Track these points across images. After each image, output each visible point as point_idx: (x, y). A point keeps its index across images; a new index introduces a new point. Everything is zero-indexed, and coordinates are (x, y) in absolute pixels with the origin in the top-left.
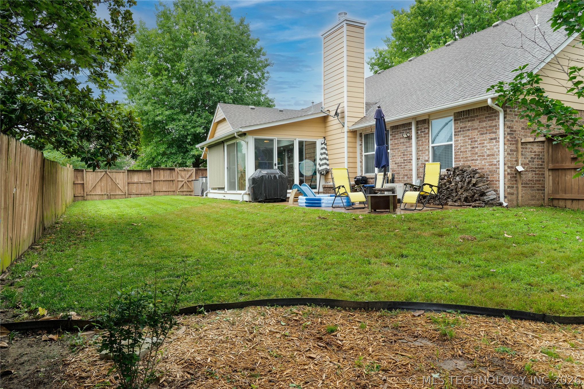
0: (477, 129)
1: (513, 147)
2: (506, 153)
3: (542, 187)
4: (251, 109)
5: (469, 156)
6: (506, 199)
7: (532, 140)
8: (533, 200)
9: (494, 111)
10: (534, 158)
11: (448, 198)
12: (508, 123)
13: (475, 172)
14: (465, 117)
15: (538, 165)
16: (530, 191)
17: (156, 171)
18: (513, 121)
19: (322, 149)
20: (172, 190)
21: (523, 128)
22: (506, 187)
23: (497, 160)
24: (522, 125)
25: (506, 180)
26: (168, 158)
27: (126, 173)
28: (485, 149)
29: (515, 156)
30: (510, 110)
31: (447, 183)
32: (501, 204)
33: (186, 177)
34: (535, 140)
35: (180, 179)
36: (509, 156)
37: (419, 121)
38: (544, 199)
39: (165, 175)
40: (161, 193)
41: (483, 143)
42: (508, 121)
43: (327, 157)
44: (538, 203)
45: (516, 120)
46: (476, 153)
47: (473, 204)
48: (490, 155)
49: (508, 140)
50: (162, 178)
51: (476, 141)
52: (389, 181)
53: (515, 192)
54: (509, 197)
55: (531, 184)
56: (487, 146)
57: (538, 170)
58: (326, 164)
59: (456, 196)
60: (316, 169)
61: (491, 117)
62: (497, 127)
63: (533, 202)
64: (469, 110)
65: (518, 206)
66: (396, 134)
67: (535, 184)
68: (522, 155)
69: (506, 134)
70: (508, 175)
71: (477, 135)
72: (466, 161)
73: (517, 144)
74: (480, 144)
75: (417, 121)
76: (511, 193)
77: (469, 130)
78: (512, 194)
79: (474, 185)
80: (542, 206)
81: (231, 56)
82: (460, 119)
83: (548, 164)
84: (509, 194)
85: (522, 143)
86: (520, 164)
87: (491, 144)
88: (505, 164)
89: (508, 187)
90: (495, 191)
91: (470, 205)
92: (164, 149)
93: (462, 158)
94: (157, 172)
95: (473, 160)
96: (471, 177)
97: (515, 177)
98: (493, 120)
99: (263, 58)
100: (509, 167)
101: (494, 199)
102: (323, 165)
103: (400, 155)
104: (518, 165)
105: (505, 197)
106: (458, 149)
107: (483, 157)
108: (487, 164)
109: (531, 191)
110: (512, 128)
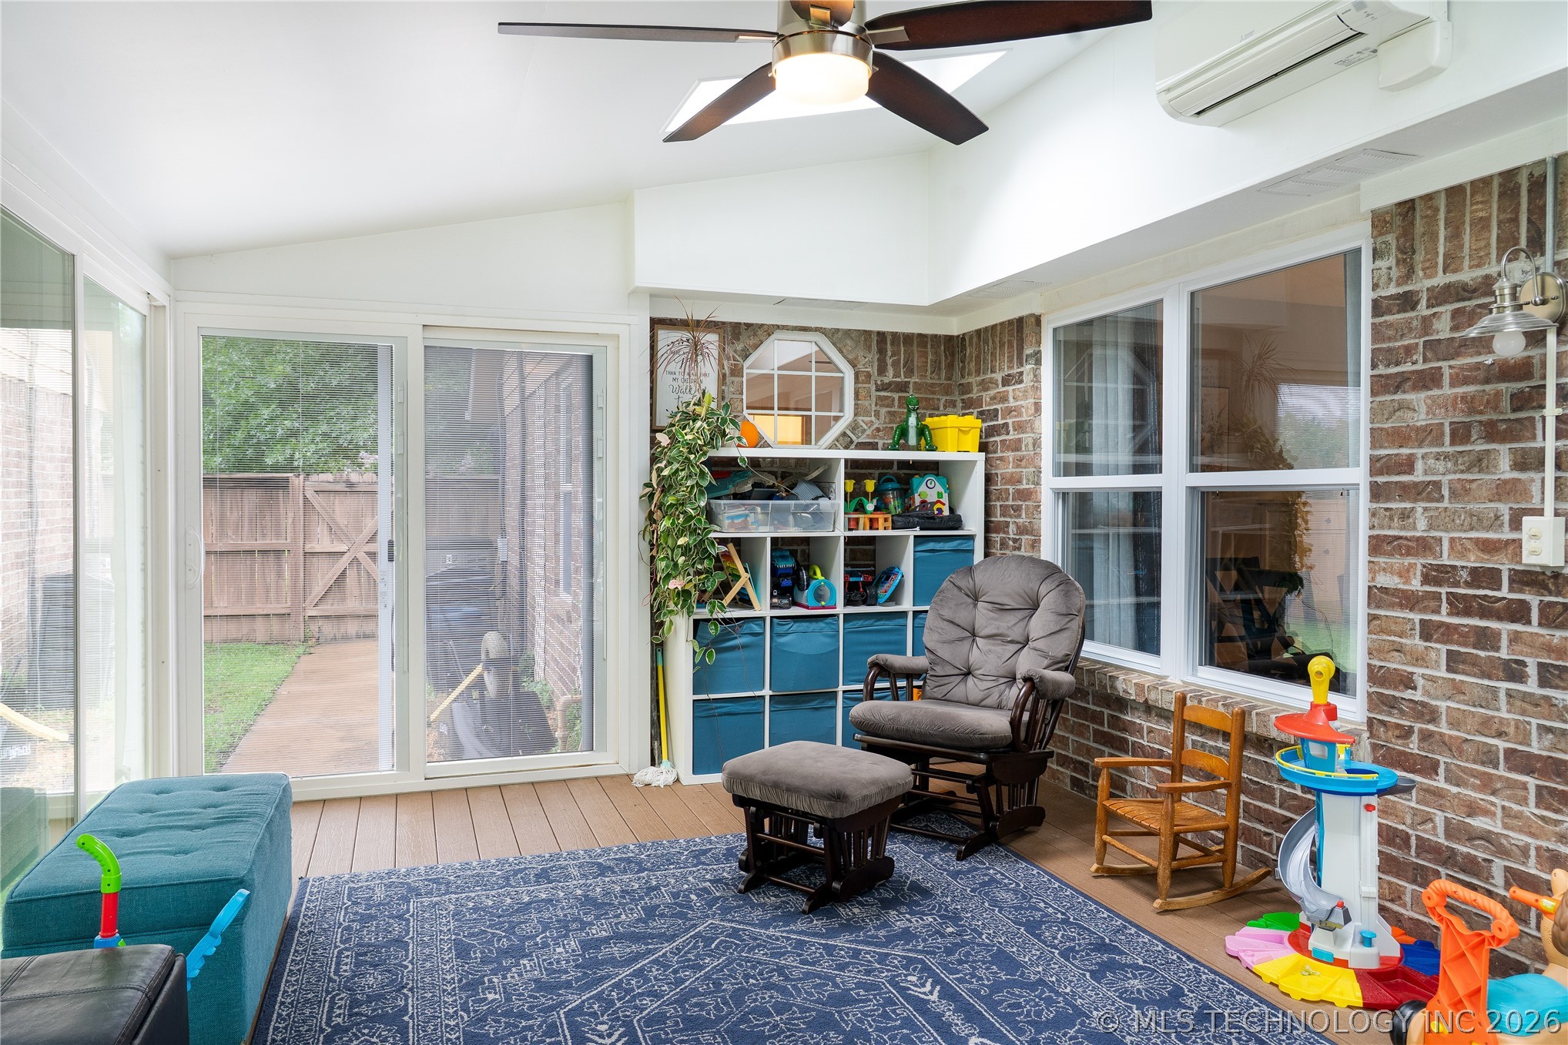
20: (273, 608)
33: (359, 530)
35: (323, 542)
39: (232, 517)
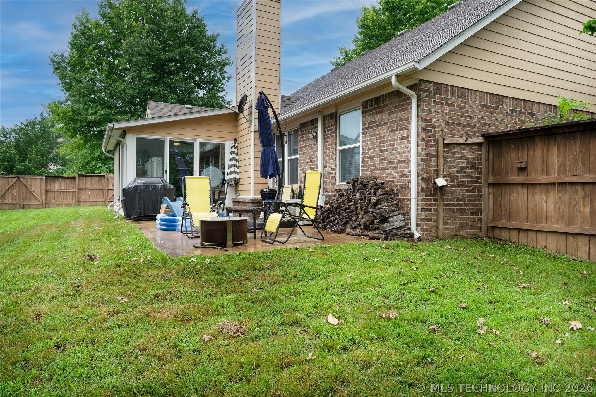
0: (387, 123)
1: (431, 150)
2: (419, 158)
3: (478, 209)
4: (188, 108)
5: (378, 164)
6: (419, 228)
7: (461, 140)
8: (464, 229)
9: (406, 97)
10: (466, 168)
11: (347, 222)
12: (423, 115)
13: (378, 186)
14: (373, 107)
15: (472, 177)
16: (458, 216)
17: (81, 178)
18: (431, 112)
19: (231, 153)
21: (448, 123)
22: (420, 210)
23: (409, 169)
24: (447, 117)
25: (420, 199)
26: (104, 164)
27: (44, 180)
28: (396, 153)
29: (433, 164)
30: (427, 96)
31: (346, 202)
32: (411, 235)
34: (466, 140)
36: (424, 165)
37: (326, 115)
38: (481, 228)
40: (87, 203)
41: (393, 145)
42: (424, 111)
43: (237, 164)
44: (471, 232)
45: (437, 109)
46: (386, 159)
47: (371, 234)
48: (401, 161)
49: (423, 140)
50: (89, 186)
51: (385, 142)
52: (295, 196)
53: (434, 217)
54: (424, 225)
55: (461, 205)
56: (397, 149)
57: (472, 186)
58: (235, 172)
59: (356, 220)
60: (224, 179)
61: (402, 105)
62: (408, 119)
63: (463, 232)
64: (377, 97)
65: (438, 238)
66: (304, 134)
67: (467, 205)
68: (446, 162)
69: (420, 130)
70: (422, 191)
71: (387, 132)
72: (374, 170)
73: (437, 146)
74: (390, 145)
75: (324, 116)
76: (427, 219)
77: (377, 126)
78: (429, 220)
79: (376, 205)
80: (477, 237)
81: (177, 51)
82: (368, 111)
83: (487, 177)
84: (423, 219)
85: (446, 145)
86: (441, 176)
87: (402, 146)
88: (418, 176)
89: (423, 209)
90: (403, 215)
91: (367, 235)
92: (99, 154)
93: (370, 165)
94: (83, 180)
95: (381, 169)
96: (371, 193)
97: (435, 195)
98: (404, 110)
99: (224, 57)
100: (423, 180)
101: (401, 228)
102: (231, 173)
103: (308, 162)
104: (438, 177)
105: (418, 225)
106: (366, 154)
107: (393, 164)
108: (398, 175)
109: (460, 215)
110: (430, 121)
